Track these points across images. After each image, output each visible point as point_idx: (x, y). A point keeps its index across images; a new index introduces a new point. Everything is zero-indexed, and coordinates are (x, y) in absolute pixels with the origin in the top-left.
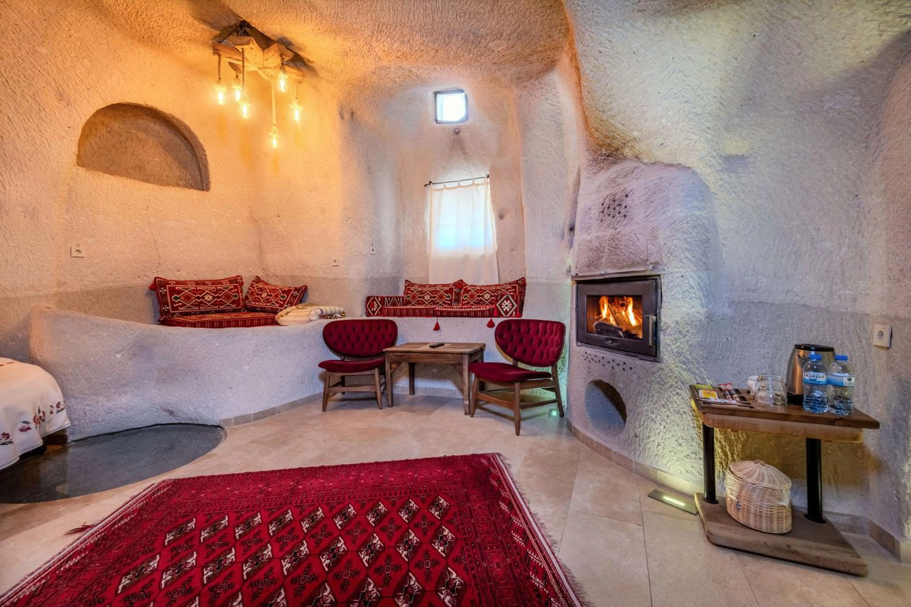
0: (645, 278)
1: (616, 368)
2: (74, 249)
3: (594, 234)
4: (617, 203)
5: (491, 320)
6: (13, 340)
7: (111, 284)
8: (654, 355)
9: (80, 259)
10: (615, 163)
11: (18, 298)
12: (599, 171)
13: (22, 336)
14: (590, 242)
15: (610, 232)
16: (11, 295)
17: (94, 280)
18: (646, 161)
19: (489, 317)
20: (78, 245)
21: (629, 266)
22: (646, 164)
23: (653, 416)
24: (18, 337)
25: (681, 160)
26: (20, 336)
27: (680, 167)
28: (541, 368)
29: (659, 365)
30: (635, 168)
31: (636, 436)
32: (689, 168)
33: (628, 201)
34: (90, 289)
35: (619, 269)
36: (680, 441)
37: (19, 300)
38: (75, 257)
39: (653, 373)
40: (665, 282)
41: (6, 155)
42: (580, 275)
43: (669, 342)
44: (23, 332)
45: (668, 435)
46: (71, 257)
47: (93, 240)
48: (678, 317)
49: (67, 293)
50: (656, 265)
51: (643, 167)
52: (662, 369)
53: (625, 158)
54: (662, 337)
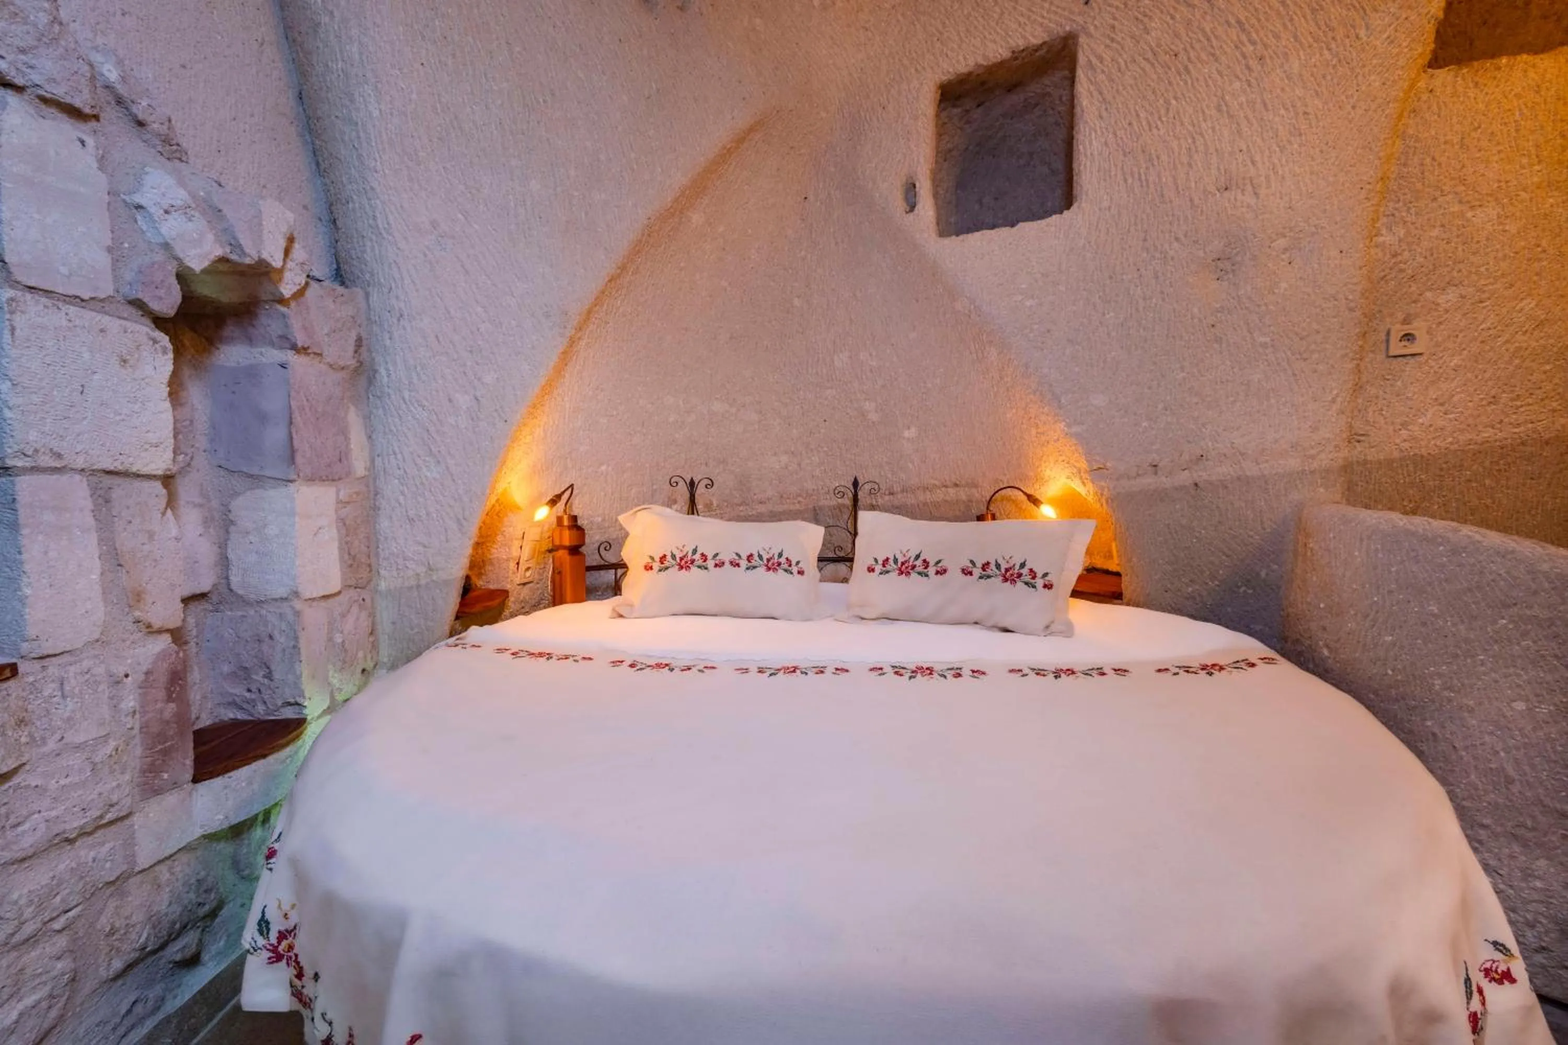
2: (1398, 330)
6: (1248, 581)
7: (1487, 433)
9: (1412, 361)
11: (1264, 476)
13: (1267, 574)
16: (1252, 470)
17: (1440, 423)
20: (1406, 321)
24: (1258, 574)
26: (1263, 574)
34: (1424, 452)
37: (1266, 482)
38: (1395, 357)
41: (1265, 105)
44: (1269, 566)
46: (1388, 357)
47: (1452, 295)
49: (1365, 462)
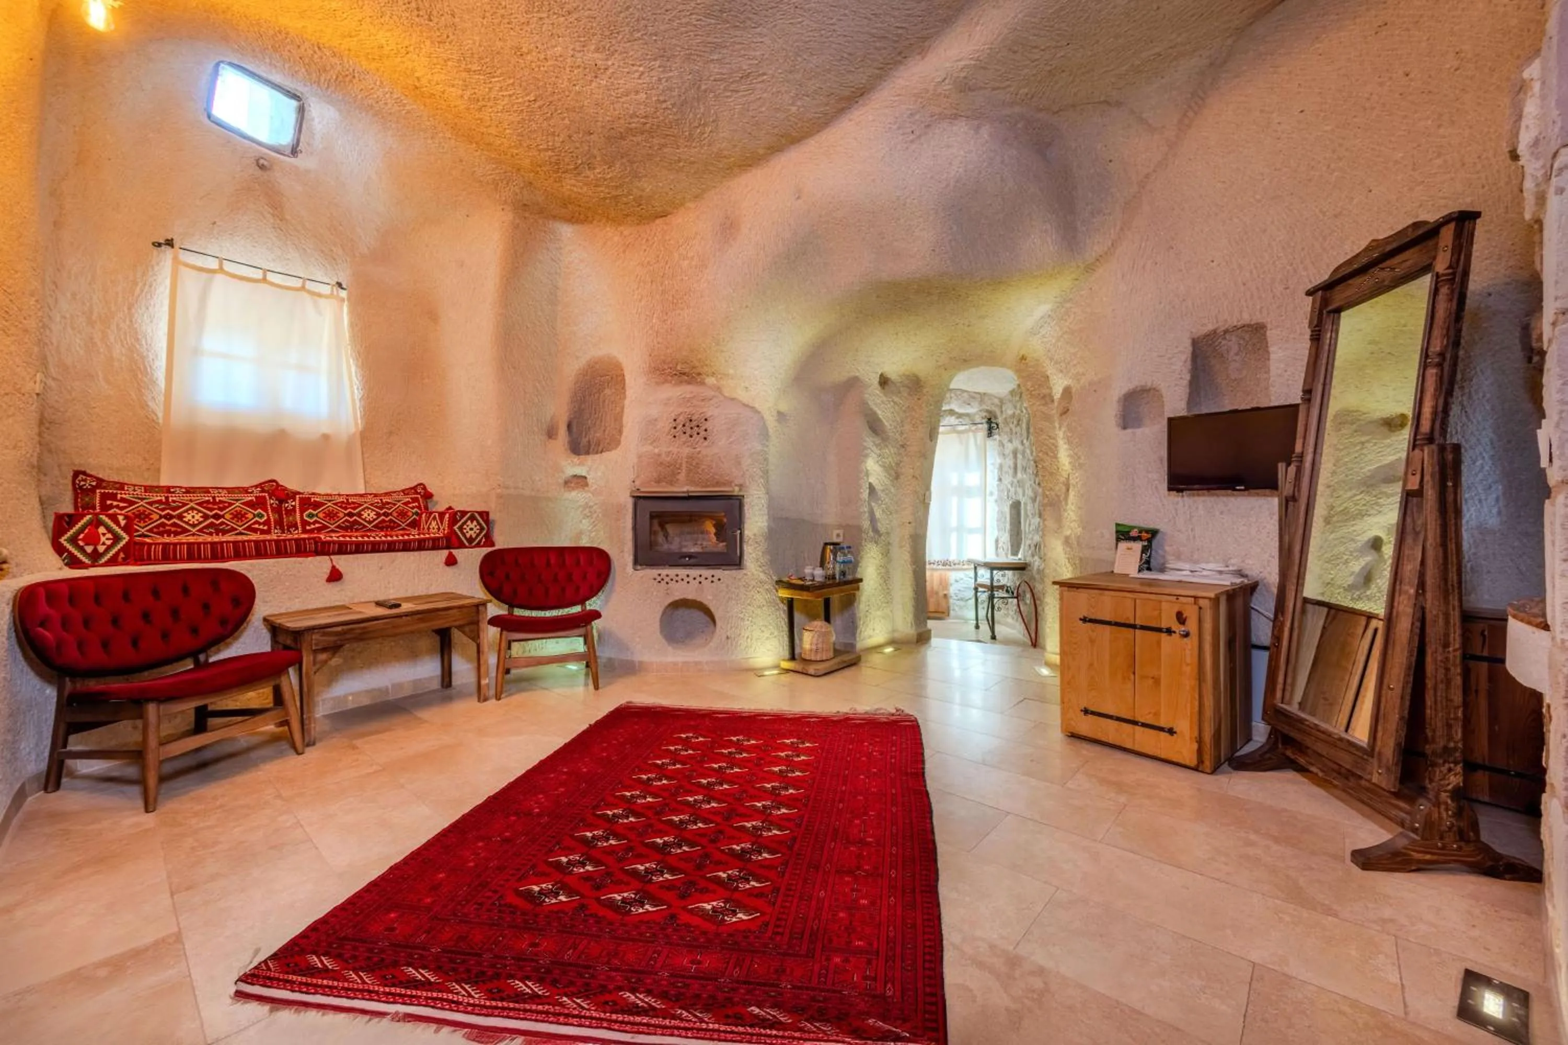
0: (729, 497)
1: (704, 582)
3: (665, 449)
4: (694, 424)
5: (450, 554)
8: (738, 562)
10: (689, 383)
12: (663, 383)
14: (659, 455)
15: (686, 451)
18: (727, 395)
19: (448, 547)
21: (713, 486)
22: (725, 397)
23: (742, 616)
25: (757, 406)
27: (753, 409)
28: (561, 611)
29: (744, 571)
30: (714, 397)
31: (728, 638)
32: (759, 413)
33: (708, 425)
35: (703, 487)
36: (763, 628)
39: (740, 579)
40: (746, 501)
42: (642, 490)
43: (750, 551)
45: (754, 627)
48: (755, 531)
50: (741, 486)
51: (722, 398)
52: (746, 574)
53: (702, 383)
54: (745, 547)
